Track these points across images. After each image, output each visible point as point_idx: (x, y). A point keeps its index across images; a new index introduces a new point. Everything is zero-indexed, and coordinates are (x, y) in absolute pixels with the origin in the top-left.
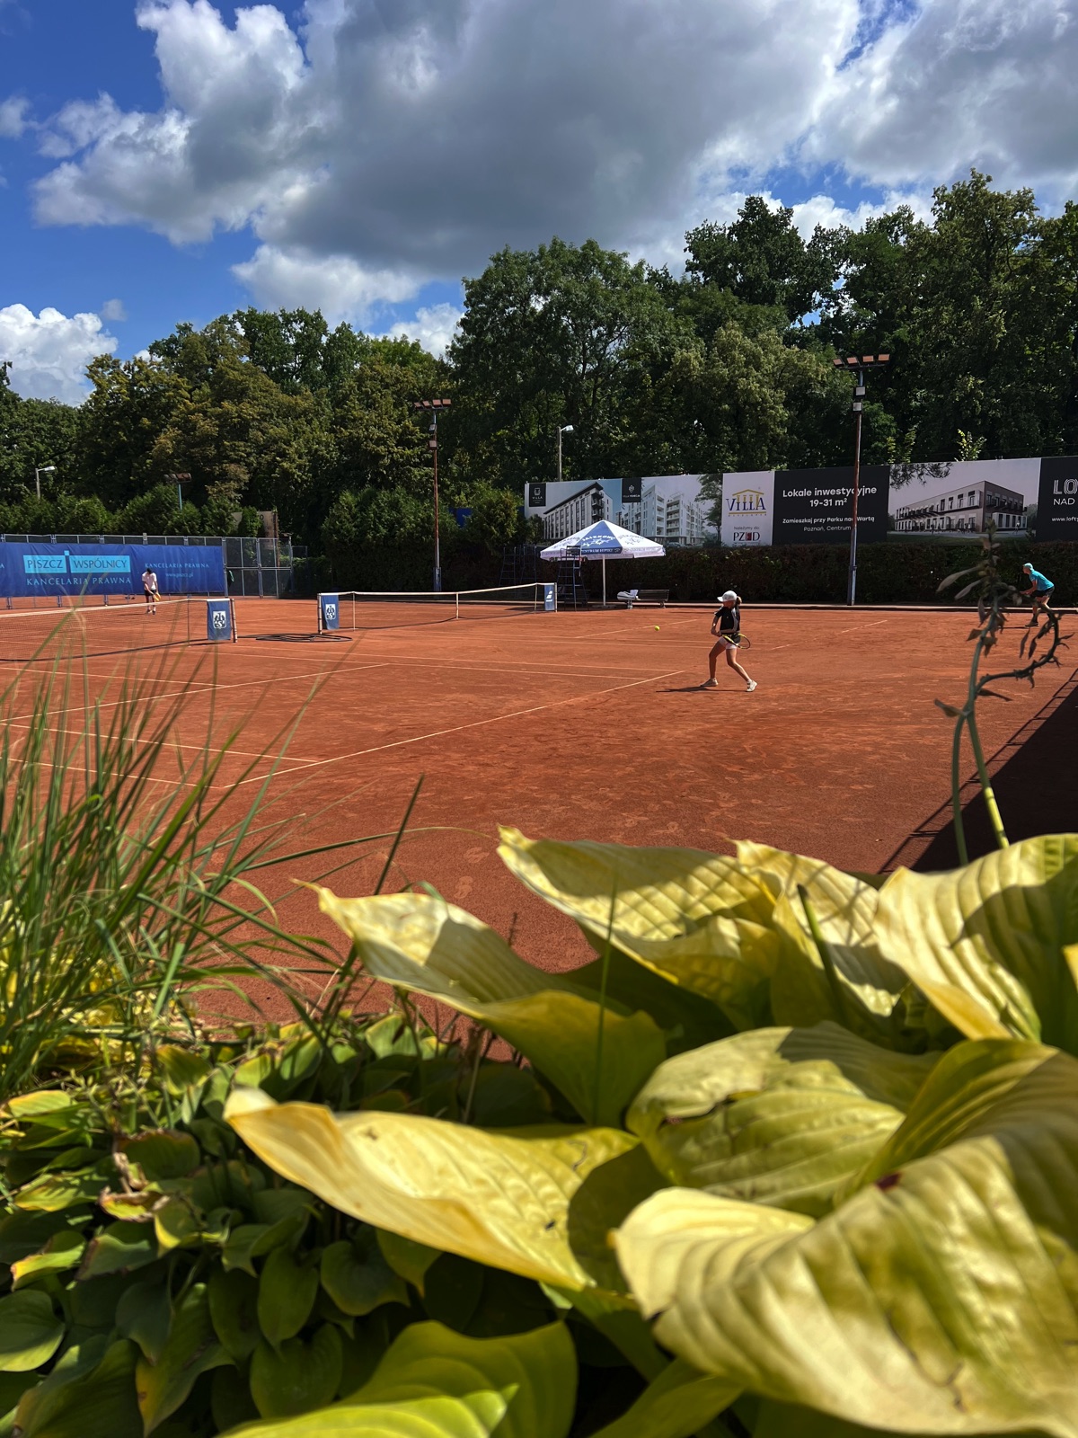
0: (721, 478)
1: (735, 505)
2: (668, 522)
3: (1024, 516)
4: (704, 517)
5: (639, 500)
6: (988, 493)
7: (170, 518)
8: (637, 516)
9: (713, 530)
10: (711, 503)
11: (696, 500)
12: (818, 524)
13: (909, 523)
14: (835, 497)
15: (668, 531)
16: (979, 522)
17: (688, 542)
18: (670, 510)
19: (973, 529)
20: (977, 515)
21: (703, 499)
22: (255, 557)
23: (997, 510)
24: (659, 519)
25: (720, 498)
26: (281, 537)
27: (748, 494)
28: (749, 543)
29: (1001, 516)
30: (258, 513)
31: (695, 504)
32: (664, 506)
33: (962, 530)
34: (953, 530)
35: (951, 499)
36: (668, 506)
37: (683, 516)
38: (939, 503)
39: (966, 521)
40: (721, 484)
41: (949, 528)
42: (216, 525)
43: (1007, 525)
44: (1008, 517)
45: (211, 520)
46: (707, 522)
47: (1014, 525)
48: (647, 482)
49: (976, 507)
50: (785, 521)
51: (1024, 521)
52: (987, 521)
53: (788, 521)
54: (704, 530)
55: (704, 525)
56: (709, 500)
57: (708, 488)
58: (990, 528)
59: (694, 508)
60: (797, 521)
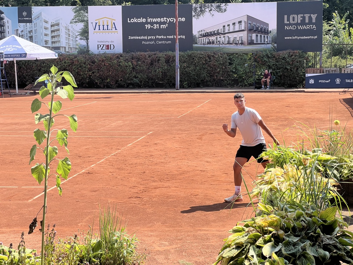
0: (87, 9)
1: (97, 27)
2: (52, 37)
3: (270, 36)
4: (77, 34)
5: (30, 21)
6: (249, 22)
8: (30, 32)
9: (83, 43)
10: (81, 25)
11: (71, 23)
12: (151, 40)
13: (206, 40)
14: (160, 23)
15: (53, 42)
16: (245, 40)
17: (67, 50)
18: (53, 29)
19: (242, 44)
20: (244, 35)
21: (76, 22)
23: (255, 32)
24: (46, 35)
25: (87, 22)
27: (105, 19)
28: (108, 51)
29: (257, 36)
31: (70, 25)
32: (49, 26)
33: (236, 44)
34: (231, 44)
35: (229, 25)
36: (52, 26)
37: (63, 33)
38: (222, 28)
39: (238, 39)
40: (87, 12)
41: (229, 43)
43: (261, 41)
44: (261, 36)
46: (79, 37)
47: (264, 41)
48: (36, 10)
49: (243, 30)
50: (130, 38)
51: (270, 39)
52: (249, 39)
53: (132, 38)
54: (77, 43)
55: (77, 39)
56: (80, 23)
57: (78, 15)
58: (251, 43)
59: (70, 28)
60: (137, 38)
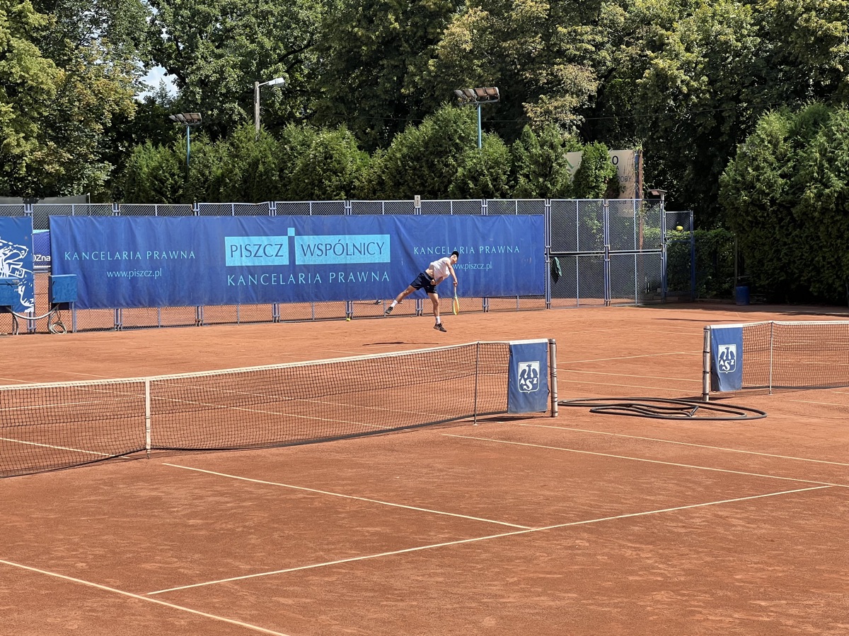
7: (461, 163)
22: (600, 230)
26: (649, 196)
30: (611, 153)
42: (537, 175)
45: (527, 167)
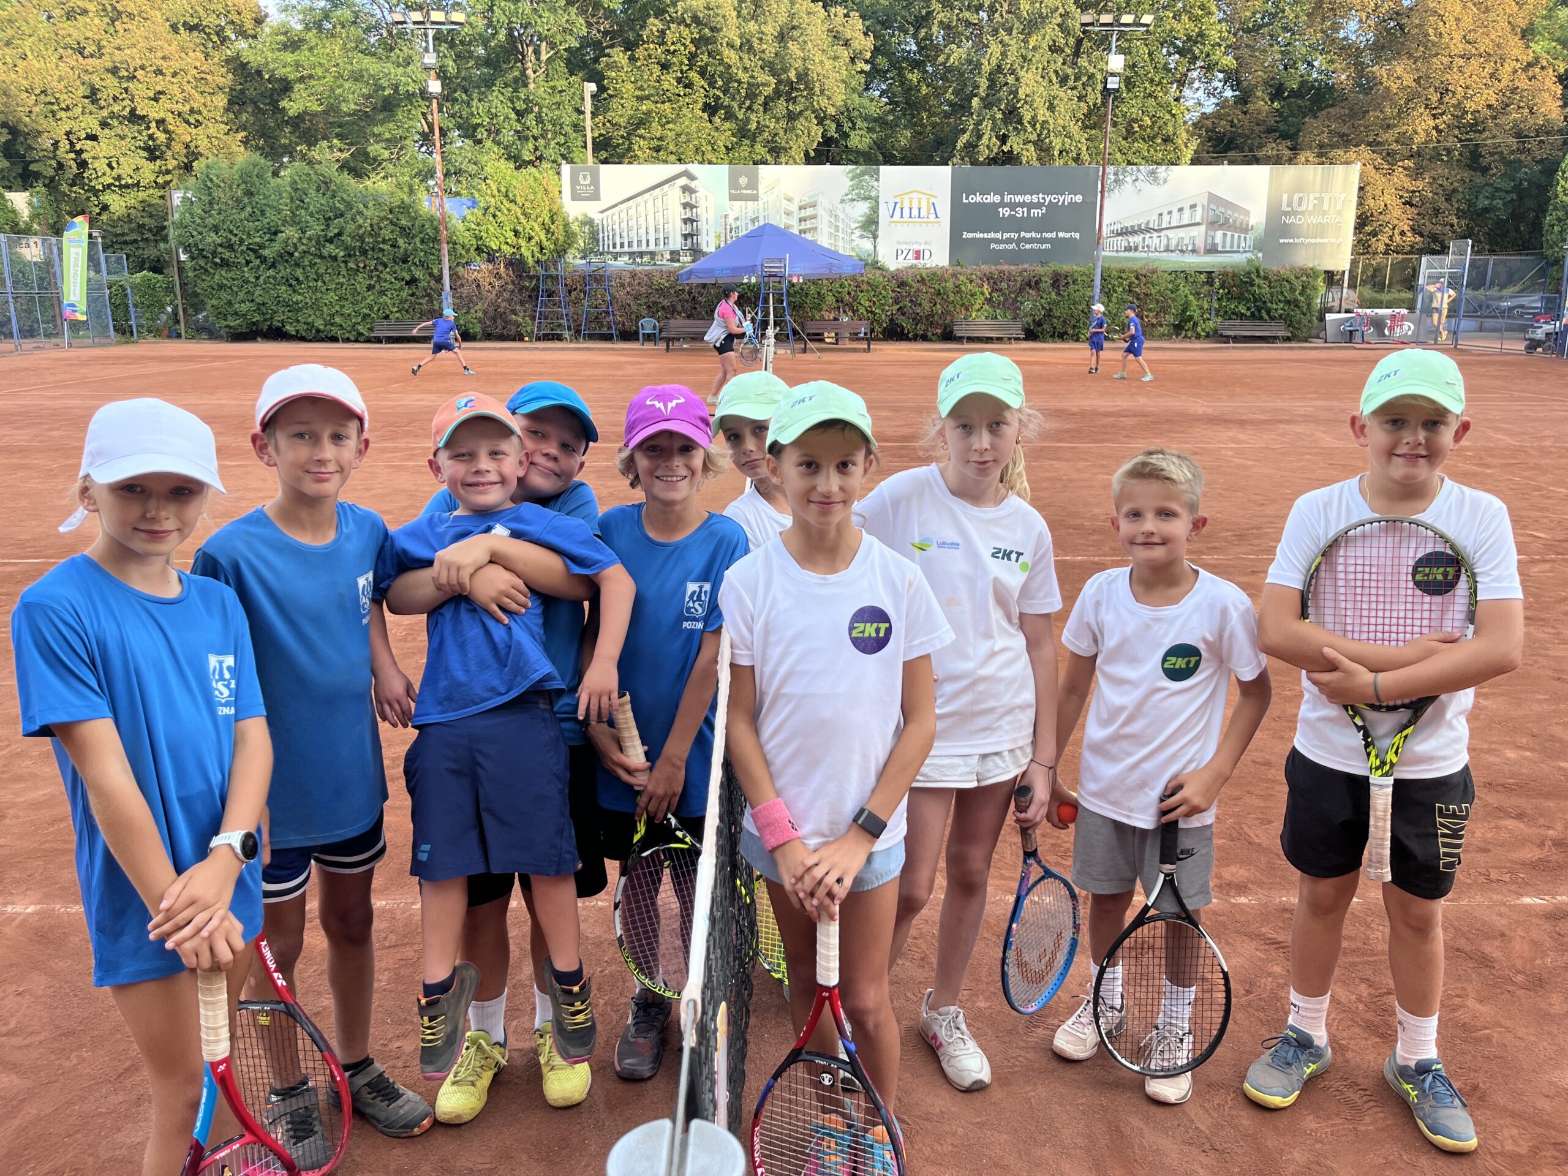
0: (877, 173)
1: (898, 210)
3: (1250, 236)
4: (854, 226)
5: (755, 198)
6: (1212, 206)
8: (754, 220)
9: (867, 245)
10: (862, 208)
11: (842, 201)
12: (1009, 241)
13: (1121, 242)
14: (1031, 206)
16: (1200, 244)
18: (803, 214)
19: (1193, 251)
20: (1198, 234)
21: (853, 200)
23: (1221, 227)
25: (876, 200)
27: (915, 196)
28: (920, 263)
29: (1225, 235)
31: (840, 206)
32: (794, 208)
33: (1182, 251)
34: (1171, 251)
35: (1170, 213)
36: (801, 208)
37: (823, 224)
38: (1156, 217)
39: (1186, 241)
40: (877, 180)
41: (1167, 249)
43: (1232, 246)
44: (1233, 236)
46: (858, 232)
47: (1238, 246)
48: (766, 173)
49: (1198, 224)
50: (965, 235)
51: (1250, 242)
52: (1209, 241)
53: (970, 235)
54: (854, 244)
55: (854, 237)
56: (861, 203)
57: (859, 186)
58: (1212, 250)
59: (839, 213)
60: (981, 235)
